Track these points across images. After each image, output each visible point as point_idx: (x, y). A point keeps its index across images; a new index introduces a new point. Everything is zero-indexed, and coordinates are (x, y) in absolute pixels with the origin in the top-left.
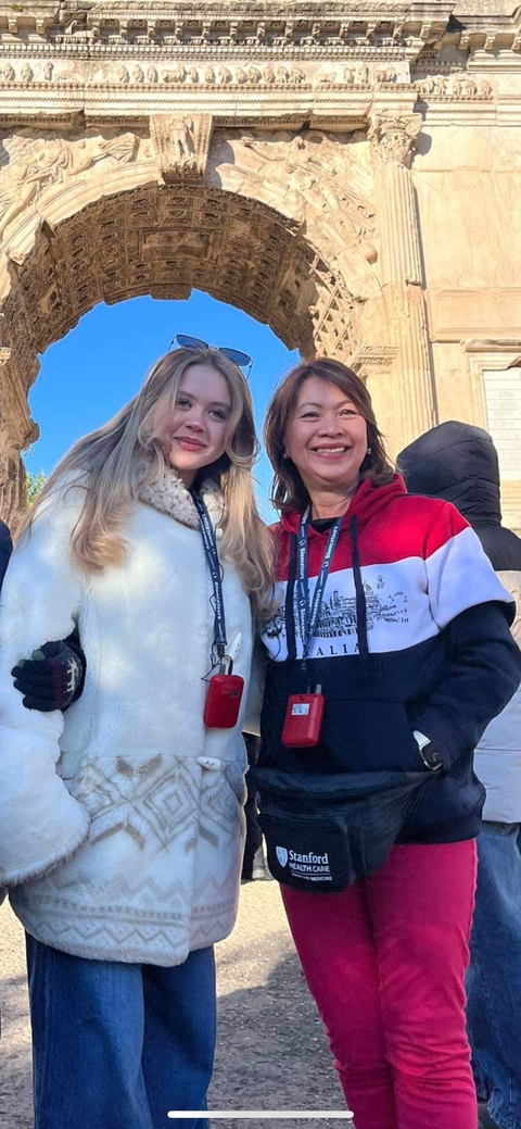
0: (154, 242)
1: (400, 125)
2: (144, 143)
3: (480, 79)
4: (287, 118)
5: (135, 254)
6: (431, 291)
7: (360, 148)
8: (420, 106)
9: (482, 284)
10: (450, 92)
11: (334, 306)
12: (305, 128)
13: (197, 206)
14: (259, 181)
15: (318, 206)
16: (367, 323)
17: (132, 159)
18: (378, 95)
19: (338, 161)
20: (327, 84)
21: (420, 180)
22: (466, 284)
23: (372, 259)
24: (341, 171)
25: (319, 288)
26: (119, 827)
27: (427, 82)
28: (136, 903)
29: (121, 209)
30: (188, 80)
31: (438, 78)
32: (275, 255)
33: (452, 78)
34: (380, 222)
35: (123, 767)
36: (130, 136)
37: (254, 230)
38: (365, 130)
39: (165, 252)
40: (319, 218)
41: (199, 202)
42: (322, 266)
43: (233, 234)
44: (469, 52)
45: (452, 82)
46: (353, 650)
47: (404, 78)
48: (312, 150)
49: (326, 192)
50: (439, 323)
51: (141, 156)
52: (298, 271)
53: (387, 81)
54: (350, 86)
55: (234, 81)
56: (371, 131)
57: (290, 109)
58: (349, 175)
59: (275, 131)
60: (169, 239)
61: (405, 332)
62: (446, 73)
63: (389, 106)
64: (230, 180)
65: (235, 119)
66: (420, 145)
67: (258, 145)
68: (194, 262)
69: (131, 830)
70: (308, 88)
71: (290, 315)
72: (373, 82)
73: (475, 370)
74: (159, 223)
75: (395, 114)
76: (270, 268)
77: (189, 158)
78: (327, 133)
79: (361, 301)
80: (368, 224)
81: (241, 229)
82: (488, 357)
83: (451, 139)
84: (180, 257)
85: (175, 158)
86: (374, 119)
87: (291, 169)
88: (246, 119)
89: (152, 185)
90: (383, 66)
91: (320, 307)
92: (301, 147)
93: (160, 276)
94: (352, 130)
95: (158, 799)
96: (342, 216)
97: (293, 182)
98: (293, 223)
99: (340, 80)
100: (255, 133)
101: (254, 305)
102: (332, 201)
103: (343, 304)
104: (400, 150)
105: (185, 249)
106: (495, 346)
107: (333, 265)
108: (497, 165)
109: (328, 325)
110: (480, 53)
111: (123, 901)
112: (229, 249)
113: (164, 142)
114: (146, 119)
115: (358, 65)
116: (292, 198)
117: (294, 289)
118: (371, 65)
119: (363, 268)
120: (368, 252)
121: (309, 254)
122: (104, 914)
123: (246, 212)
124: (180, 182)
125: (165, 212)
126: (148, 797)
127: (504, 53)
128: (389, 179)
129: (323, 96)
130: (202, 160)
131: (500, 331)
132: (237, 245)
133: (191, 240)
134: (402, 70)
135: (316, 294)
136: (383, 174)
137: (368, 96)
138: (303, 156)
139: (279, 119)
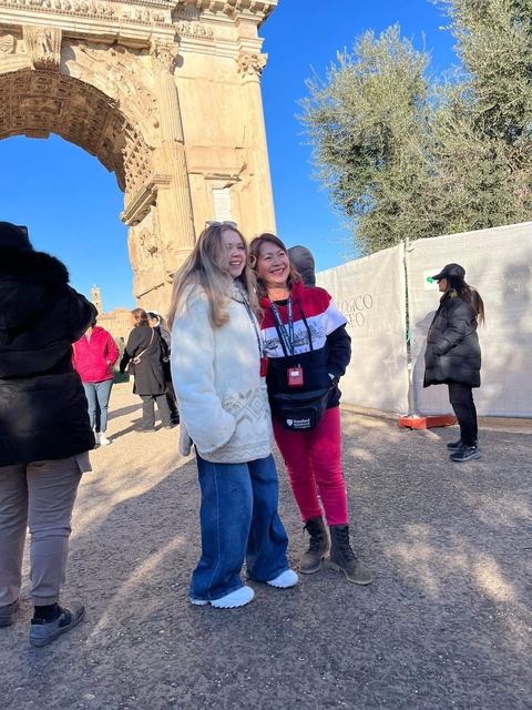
0: (27, 103)
1: (167, 48)
2: (19, 42)
3: (207, 26)
4: (105, 36)
5: (16, 110)
6: (187, 146)
7: (146, 59)
8: (177, 39)
9: (211, 144)
10: (192, 32)
11: (136, 150)
12: (115, 43)
13: (54, 84)
14: (92, 73)
15: (125, 91)
16: (157, 162)
17: (13, 52)
18: (155, 29)
19: (135, 66)
20: (127, 19)
21: (179, 82)
22: (204, 143)
23: (157, 126)
24: (137, 73)
25: (127, 139)
26: (243, 417)
27: (180, 24)
28: (254, 441)
29: (8, 82)
30: (45, 5)
31: (185, 22)
32: (101, 118)
33: (192, 23)
34: (160, 105)
35: (242, 397)
36: (10, 37)
37: (88, 102)
38: (148, 48)
39: (34, 110)
40: (126, 99)
41: (55, 82)
42: (129, 126)
43: (76, 103)
44: (201, 10)
45: (193, 26)
46: (309, 350)
47: (168, 21)
48: (119, 57)
49: (129, 84)
50: (192, 164)
51: (18, 51)
52: (115, 128)
53: (159, 21)
54: (139, 21)
55: (73, 10)
56: (152, 50)
57: (107, 31)
58: (141, 75)
59: (98, 43)
60: (37, 102)
61: (176, 167)
62: (189, 20)
63: (160, 36)
64: (74, 71)
65: (74, 33)
66: (178, 61)
67: (89, 50)
68: (52, 118)
69: (248, 417)
70: (116, 19)
71: (110, 153)
72: (152, 20)
73: (209, 189)
74: (31, 93)
75: (164, 41)
76: (97, 125)
77: (49, 55)
78: (127, 48)
79: (152, 149)
80: (153, 105)
81: (80, 100)
82: (215, 182)
83: (193, 60)
84: (43, 114)
85: (41, 54)
86: (153, 43)
87: (109, 67)
88: (81, 34)
89: (27, 69)
90: (157, 12)
91: (128, 150)
92: (113, 55)
93: (31, 124)
94: (141, 48)
95: (253, 404)
96: (139, 99)
97: (110, 75)
98: (112, 101)
99: (133, 17)
100: (87, 43)
101: (89, 145)
102: (133, 89)
103: (142, 149)
104: (168, 64)
105: (46, 109)
106: (218, 177)
107: (136, 127)
108: (216, 79)
109: (133, 160)
110: (207, 11)
111: (250, 442)
112: (73, 112)
113: (33, 43)
114: (20, 27)
115: (143, 9)
116: (111, 85)
117: (112, 138)
118: (150, 10)
119: (152, 130)
120: (154, 121)
121: (121, 119)
122: (245, 448)
123: (84, 91)
124: (45, 69)
125: (34, 86)
126: (250, 405)
127: (219, 13)
128: (163, 80)
129: (125, 25)
130: (57, 57)
131: (219, 169)
132: (78, 109)
133: (50, 104)
134: (167, 14)
135: (125, 142)
136: (160, 77)
137: (150, 29)
138: (114, 61)
139: (100, 36)
